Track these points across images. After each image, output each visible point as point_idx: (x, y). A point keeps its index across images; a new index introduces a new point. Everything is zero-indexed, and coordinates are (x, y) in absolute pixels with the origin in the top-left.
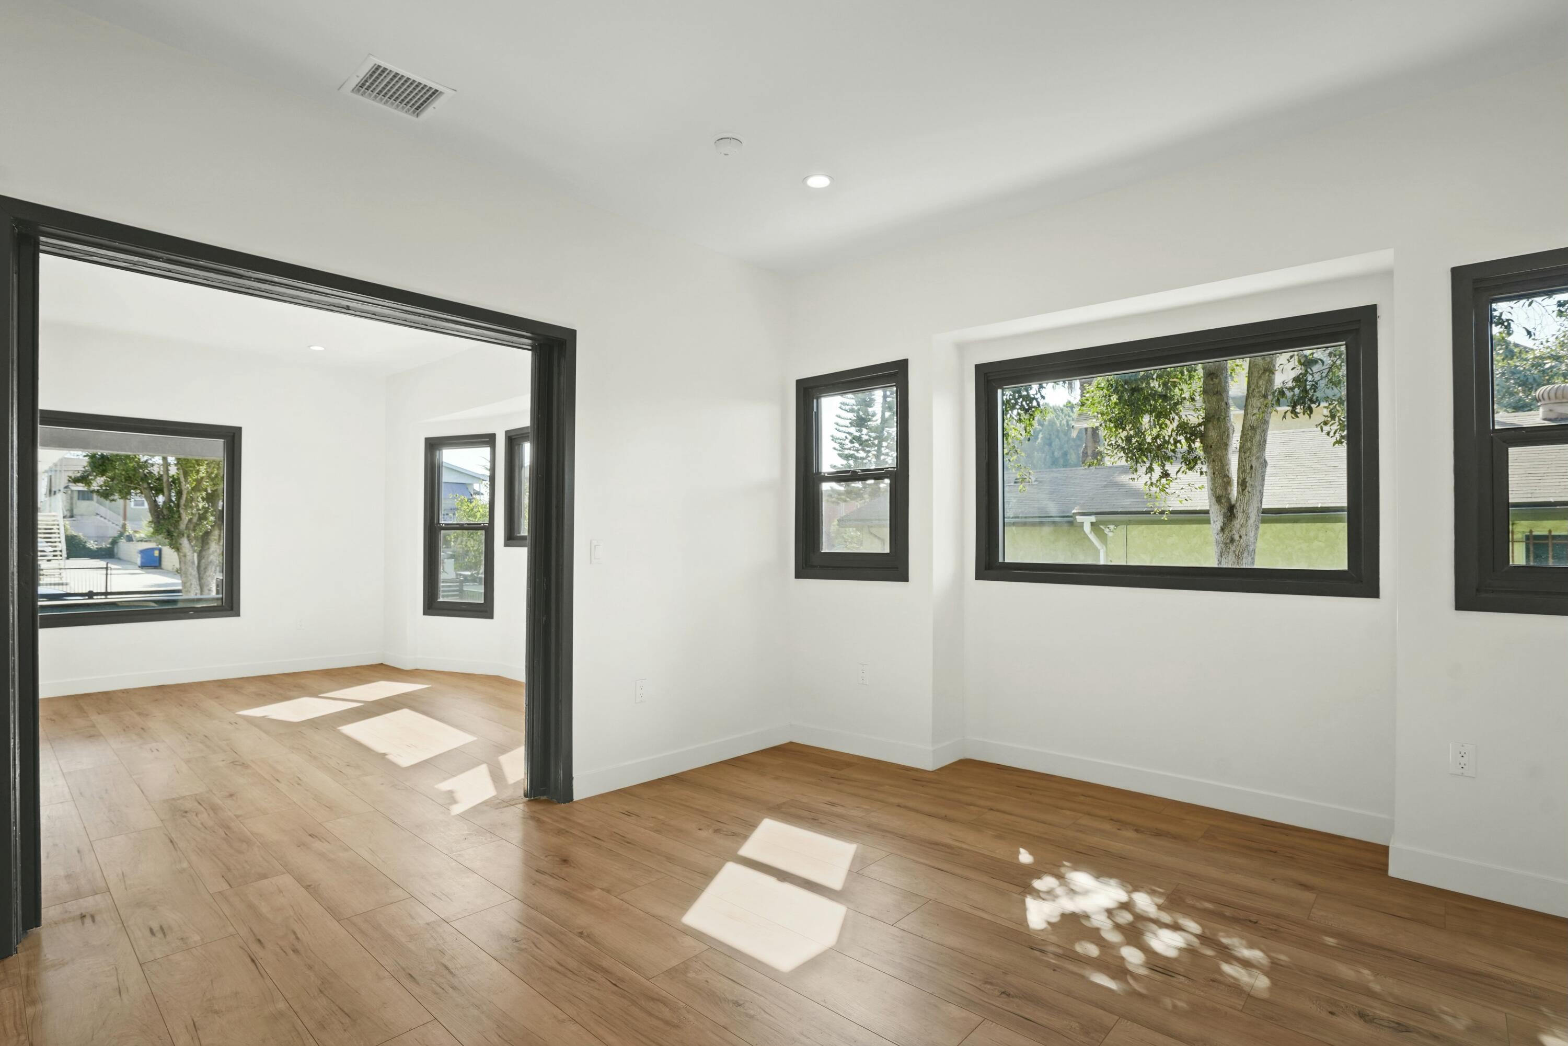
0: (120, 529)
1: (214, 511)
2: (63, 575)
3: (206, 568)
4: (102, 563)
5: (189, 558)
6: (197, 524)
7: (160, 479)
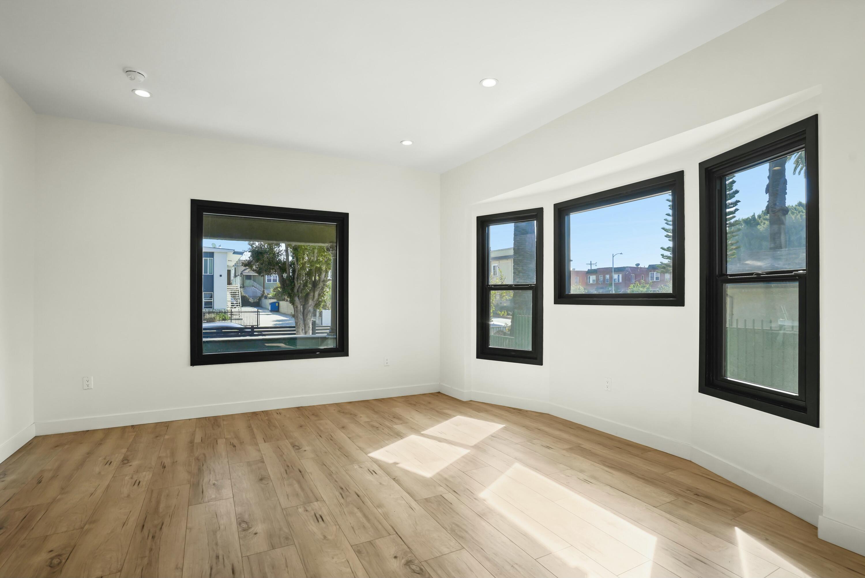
0: (262, 293)
1: (311, 281)
2: (241, 315)
3: (307, 315)
4: (255, 309)
5: (299, 308)
6: (303, 289)
7: (285, 263)
